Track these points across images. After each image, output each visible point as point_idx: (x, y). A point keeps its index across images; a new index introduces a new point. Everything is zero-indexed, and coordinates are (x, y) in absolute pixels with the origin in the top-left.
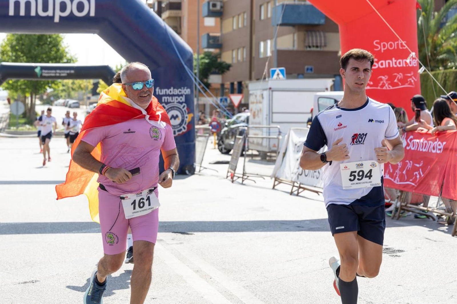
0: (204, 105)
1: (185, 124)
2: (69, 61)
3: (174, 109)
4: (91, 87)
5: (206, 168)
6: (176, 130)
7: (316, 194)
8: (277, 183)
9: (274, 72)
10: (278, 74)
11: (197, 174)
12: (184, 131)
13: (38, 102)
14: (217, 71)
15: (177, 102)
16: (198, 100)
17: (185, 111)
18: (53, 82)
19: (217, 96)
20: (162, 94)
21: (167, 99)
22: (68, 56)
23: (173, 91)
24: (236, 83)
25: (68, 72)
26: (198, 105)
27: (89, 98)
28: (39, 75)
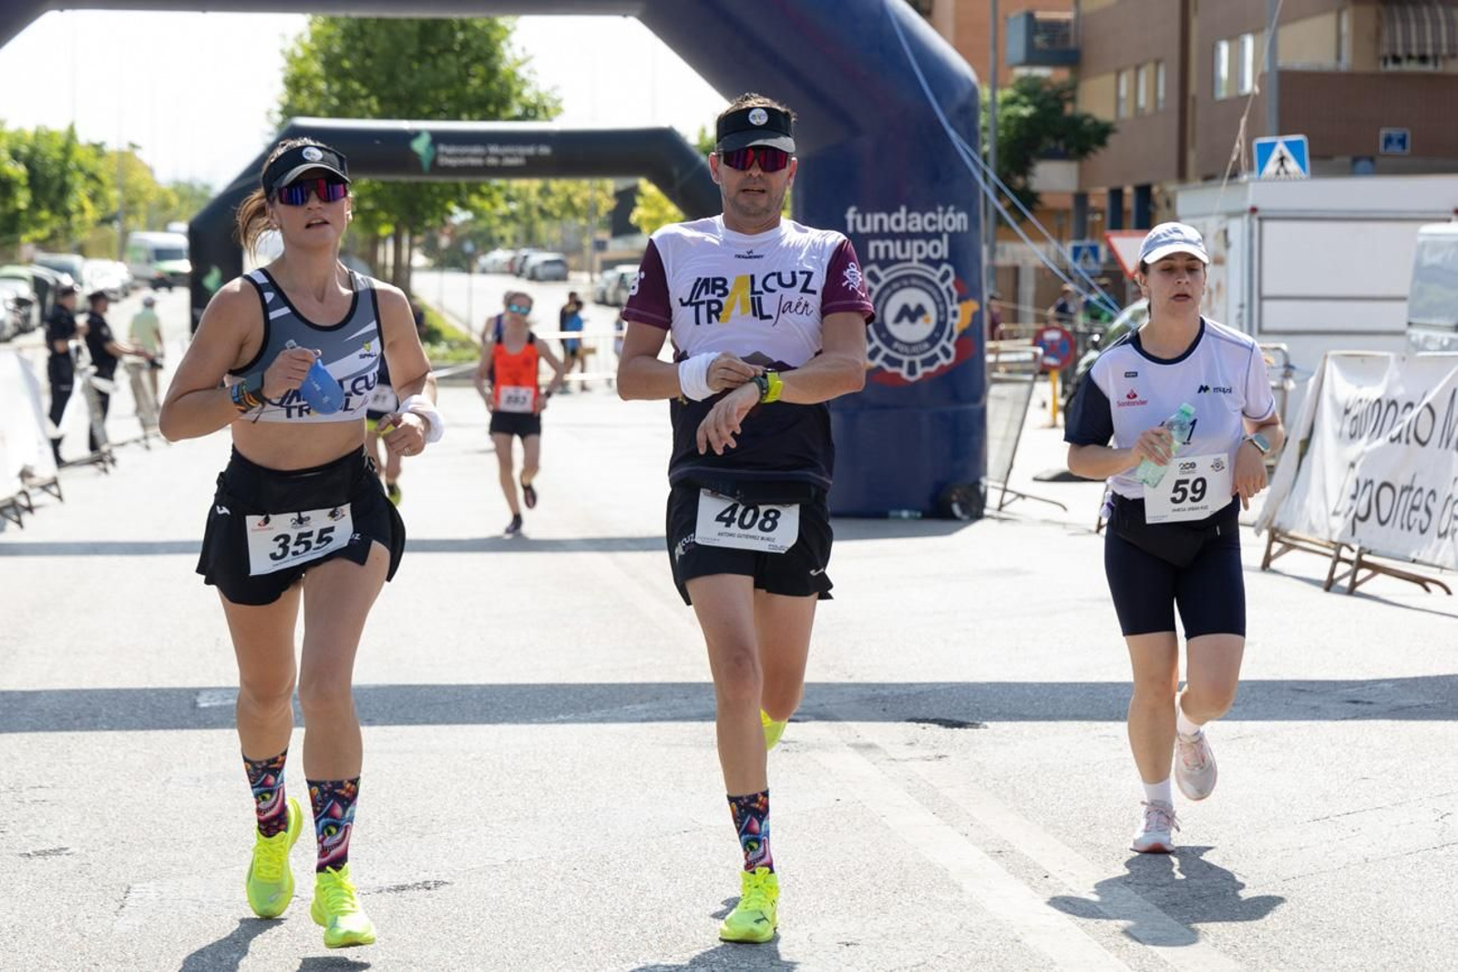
0: (1016, 270)
1: (949, 339)
2: (530, 113)
3: (910, 286)
4: (607, 204)
5: (1023, 496)
6: (917, 359)
7: (1418, 588)
8: (1276, 547)
9: (1268, 149)
10: (1282, 159)
11: (988, 517)
12: (944, 361)
13: (419, 259)
14: (1061, 146)
15: (920, 261)
16: (993, 252)
17: (948, 289)
18: (474, 189)
19: (1060, 238)
20: (868, 229)
21: (887, 249)
22: (529, 94)
23: (907, 221)
24: (1129, 190)
25: (530, 150)
26: (995, 270)
27: (601, 246)
28: (426, 163)
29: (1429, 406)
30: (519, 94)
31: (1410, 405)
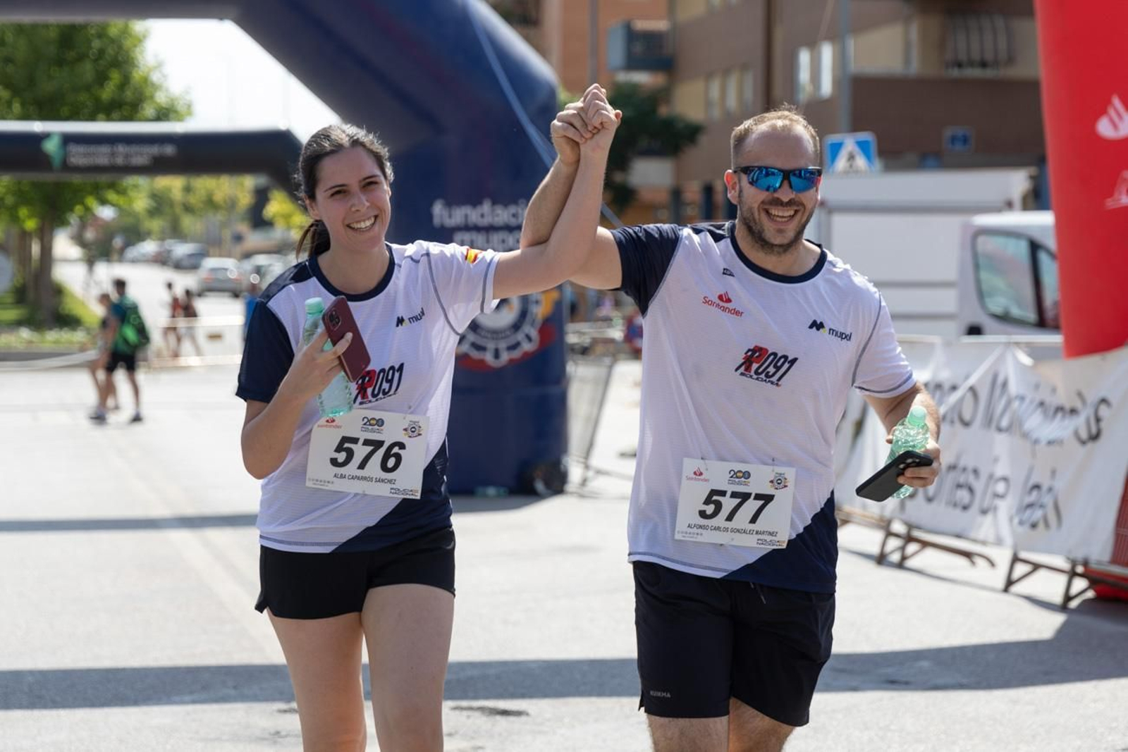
2: (164, 114)
4: (245, 201)
5: (606, 473)
6: (502, 345)
9: (837, 148)
10: (851, 157)
11: (572, 492)
14: (656, 143)
18: (112, 186)
20: (454, 222)
21: (473, 240)
22: (161, 98)
23: (491, 214)
25: (156, 151)
27: (238, 238)
28: (57, 161)
29: (972, 389)
30: (152, 97)
31: (954, 388)
